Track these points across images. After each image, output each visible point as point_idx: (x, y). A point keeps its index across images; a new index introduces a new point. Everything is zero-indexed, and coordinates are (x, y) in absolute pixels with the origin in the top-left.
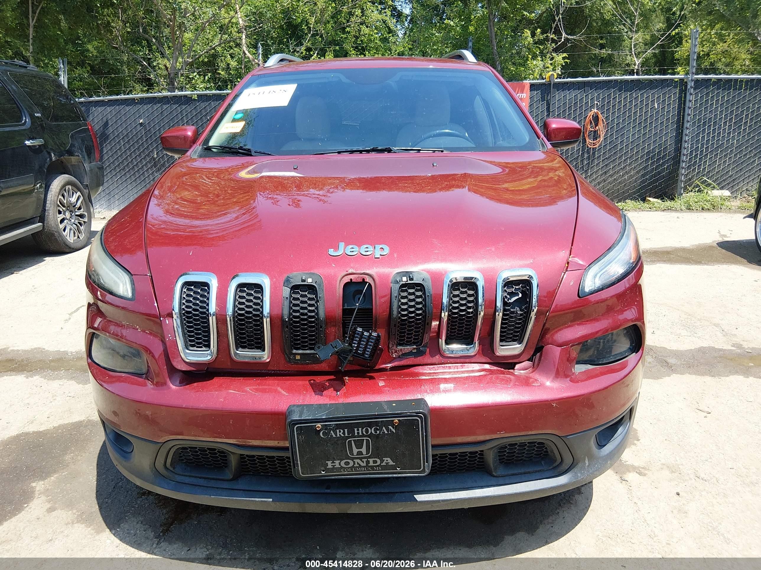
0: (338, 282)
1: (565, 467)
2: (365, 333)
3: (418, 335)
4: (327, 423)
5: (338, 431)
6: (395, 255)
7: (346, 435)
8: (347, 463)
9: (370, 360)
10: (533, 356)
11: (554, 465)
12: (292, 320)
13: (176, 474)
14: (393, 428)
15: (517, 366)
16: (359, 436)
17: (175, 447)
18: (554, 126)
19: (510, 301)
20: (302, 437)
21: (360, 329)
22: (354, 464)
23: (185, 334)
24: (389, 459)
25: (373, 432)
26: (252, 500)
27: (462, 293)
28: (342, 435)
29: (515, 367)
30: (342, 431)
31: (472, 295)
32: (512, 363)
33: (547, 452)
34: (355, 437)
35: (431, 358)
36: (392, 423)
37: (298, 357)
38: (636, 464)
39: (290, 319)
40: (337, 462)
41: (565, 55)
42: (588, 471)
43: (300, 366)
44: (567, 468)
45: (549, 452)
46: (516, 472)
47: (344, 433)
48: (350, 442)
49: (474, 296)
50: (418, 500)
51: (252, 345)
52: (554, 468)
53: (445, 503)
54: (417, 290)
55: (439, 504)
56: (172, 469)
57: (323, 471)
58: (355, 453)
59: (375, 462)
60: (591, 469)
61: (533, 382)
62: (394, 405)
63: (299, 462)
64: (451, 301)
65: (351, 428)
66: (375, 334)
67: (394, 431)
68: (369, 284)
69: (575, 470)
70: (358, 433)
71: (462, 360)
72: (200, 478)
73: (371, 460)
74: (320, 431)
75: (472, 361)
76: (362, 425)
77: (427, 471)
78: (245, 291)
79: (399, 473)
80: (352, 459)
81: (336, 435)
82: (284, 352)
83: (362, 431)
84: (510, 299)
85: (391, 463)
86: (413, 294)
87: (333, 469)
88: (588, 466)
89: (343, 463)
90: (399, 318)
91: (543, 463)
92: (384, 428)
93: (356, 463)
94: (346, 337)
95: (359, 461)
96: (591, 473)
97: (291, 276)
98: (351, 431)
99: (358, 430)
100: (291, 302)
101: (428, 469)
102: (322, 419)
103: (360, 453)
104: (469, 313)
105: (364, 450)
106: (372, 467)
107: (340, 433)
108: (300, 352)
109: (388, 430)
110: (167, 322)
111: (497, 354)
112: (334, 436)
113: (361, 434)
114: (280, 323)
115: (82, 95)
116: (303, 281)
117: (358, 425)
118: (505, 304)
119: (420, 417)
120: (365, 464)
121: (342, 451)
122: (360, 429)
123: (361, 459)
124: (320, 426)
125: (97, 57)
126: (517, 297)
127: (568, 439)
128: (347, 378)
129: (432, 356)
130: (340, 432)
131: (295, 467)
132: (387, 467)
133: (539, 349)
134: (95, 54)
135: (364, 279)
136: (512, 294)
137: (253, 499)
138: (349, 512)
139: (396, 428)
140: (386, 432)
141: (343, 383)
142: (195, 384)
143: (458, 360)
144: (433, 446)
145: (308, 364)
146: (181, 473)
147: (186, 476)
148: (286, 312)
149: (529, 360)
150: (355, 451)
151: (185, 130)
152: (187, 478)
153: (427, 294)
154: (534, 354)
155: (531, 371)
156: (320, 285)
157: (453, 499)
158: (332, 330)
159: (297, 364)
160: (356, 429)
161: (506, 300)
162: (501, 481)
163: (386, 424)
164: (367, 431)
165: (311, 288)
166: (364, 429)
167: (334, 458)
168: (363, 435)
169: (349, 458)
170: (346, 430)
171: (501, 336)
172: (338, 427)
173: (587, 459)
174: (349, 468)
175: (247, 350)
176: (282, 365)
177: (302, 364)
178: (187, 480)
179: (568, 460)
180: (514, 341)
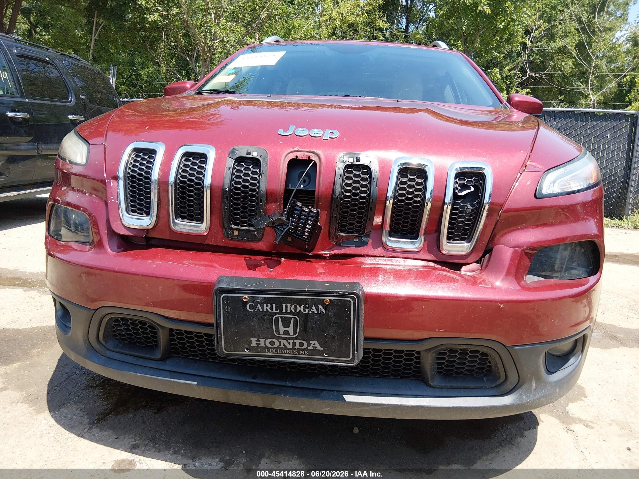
0: (283, 157)
1: (509, 386)
2: (306, 209)
3: (361, 222)
4: (254, 295)
5: (265, 305)
6: (345, 139)
7: (274, 310)
8: (272, 343)
9: (308, 242)
10: (481, 258)
11: (498, 383)
12: (232, 191)
13: (108, 349)
14: (324, 308)
15: (464, 268)
16: (286, 313)
17: (107, 316)
18: (517, 99)
19: (461, 194)
20: (228, 308)
21: (300, 204)
22: (280, 344)
23: (127, 198)
24: (316, 343)
25: (302, 310)
26: (176, 382)
27: (410, 180)
28: (270, 311)
29: (461, 268)
30: (269, 306)
31: (421, 184)
32: (459, 264)
33: (490, 366)
34: (283, 314)
35: (373, 250)
36: (322, 302)
37: (236, 233)
38: (583, 418)
39: (230, 189)
40: (262, 340)
41: (528, 90)
42: (535, 396)
43: (238, 243)
44: (511, 388)
45: (493, 367)
46: (455, 385)
47: (271, 308)
48: (277, 319)
49: (422, 184)
50: (347, 400)
51: (192, 216)
52: (497, 386)
53: (376, 407)
54: (363, 173)
55: (368, 408)
56: (104, 343)
57: (247, 350)
58: (281, 332)
59: (301, 344)
60: (538, 393)
61: (480, 283)
62: (327, 284)
63: (223, 336)
64: (398, 188)
65: (279, 303)
66: (314, 210)
67: (324, 312)
68: (315, 163)
69: (520, 391)
70: (286, 310)
71: (405, 255)
72: (130, 355)
73: (298, 342)
74: (246, 303)
75: (416, 257)
76: (291, 301)
77: (356, 362)
78: (189, 161)
79: (326, 360)
80: (278, 338)
81: (263, 309)
82: (223, 226)
83: (290, 308)
84: (460, 191)
85: (319, 348)
86: (358, 176)
87: (258, 348)
88: (535, 389)
89: (268, 342)
90: (342, 199)
91: (485, 379)
92: (314, 307)
93: (282, 344)
94: (285, 211)
95: (284, 341)
96: (537, 398)
97: (236, 148)
98: (279, 307)
99: (286, 306)
100: (233, 174)
101: (358, 359)
102: (250, 290)
103: (286, 333)
104: (415, 202)
105: (291, 329)
106: (298, 350)
107: (267, 308)
108: (239, 227)
109: (317, 309)
110: (112, 185)
111: (444, 252)
112: (261, 310)
113: (289, 311)
114: (220, 194)
115: (126, 97)
116: (248, 153)
117: (287, 301)
118: (455, 196)
119: (353, 299)
120: (290, 346)
121: (268, 328)
122: (289, 305)
123: (287, 339)
124: (247, 297)
125: (146, 80)
126: (468, 191)
127: (515, 349)
128: (283, 259)
129: (375, 247)
130: (267, 306)
131: (218, 343)
132: (314, 351)
133: (488, 251)
134: (146, 79)
135: (309, 157)
136: (464, 187)
137: (177, 380)
138: (275, 407)
139: (326, 308)
140: (316, 312)
141: (279, 263)
142: (132, 252)
143: (401, 255)
144: (366, 339)
145: (245, 241)
146: (112, 349)
147: (117, 352)
148: (227, 181)
149: (477, 262)
150: (282, 329)
151: (185, 83)
152: (118, 354)
153: (373, 176)
154: (483, 256)
155: (478, 273)
156: (264, 159)
157: (384, 405)
158: (272, 206)
159: (233, 239)
160: (284, 305)
161: (457, 191)
162: (438, 392)
163: (317, 303)
164: (296, 308)
165: (256, 162)
166: (293, 306)
167: (259, 336)
168: (291, 313)
169: (275, 337)
170: (274, 305)
171: (448, 233)
172: (267, 300)
173: (534, 381)
174: (274, 348)
175: (186, 220)
176: (220, 241)
177: (239, 241)
178: (117, 356)
179: (513, 378)
180: (463, 239)
